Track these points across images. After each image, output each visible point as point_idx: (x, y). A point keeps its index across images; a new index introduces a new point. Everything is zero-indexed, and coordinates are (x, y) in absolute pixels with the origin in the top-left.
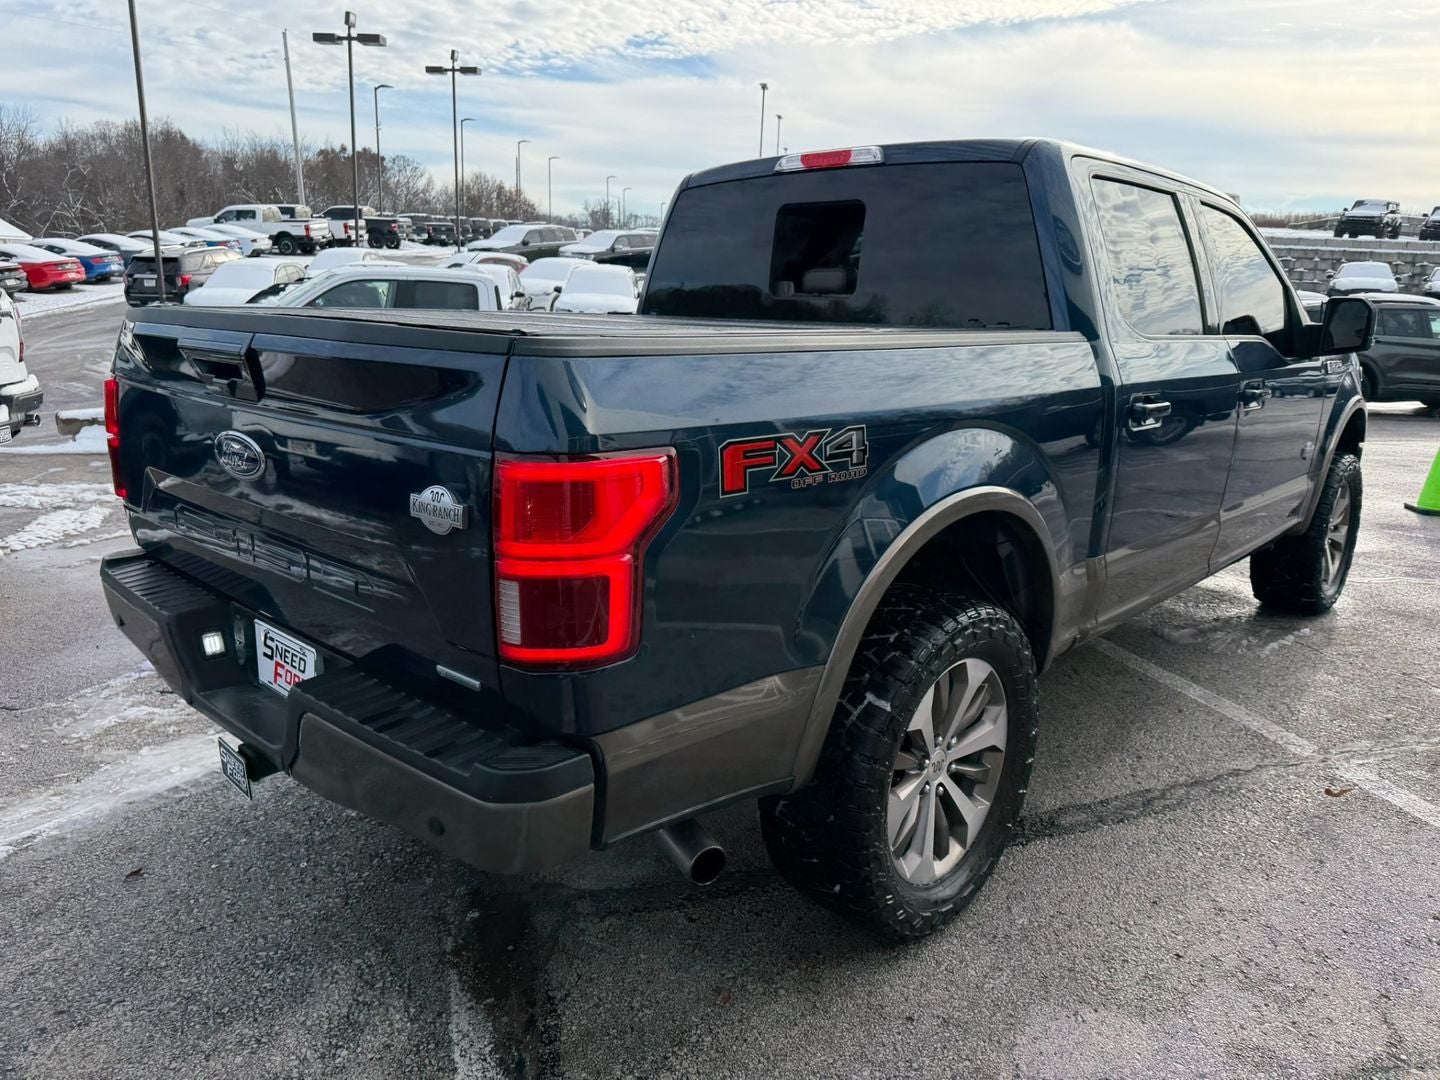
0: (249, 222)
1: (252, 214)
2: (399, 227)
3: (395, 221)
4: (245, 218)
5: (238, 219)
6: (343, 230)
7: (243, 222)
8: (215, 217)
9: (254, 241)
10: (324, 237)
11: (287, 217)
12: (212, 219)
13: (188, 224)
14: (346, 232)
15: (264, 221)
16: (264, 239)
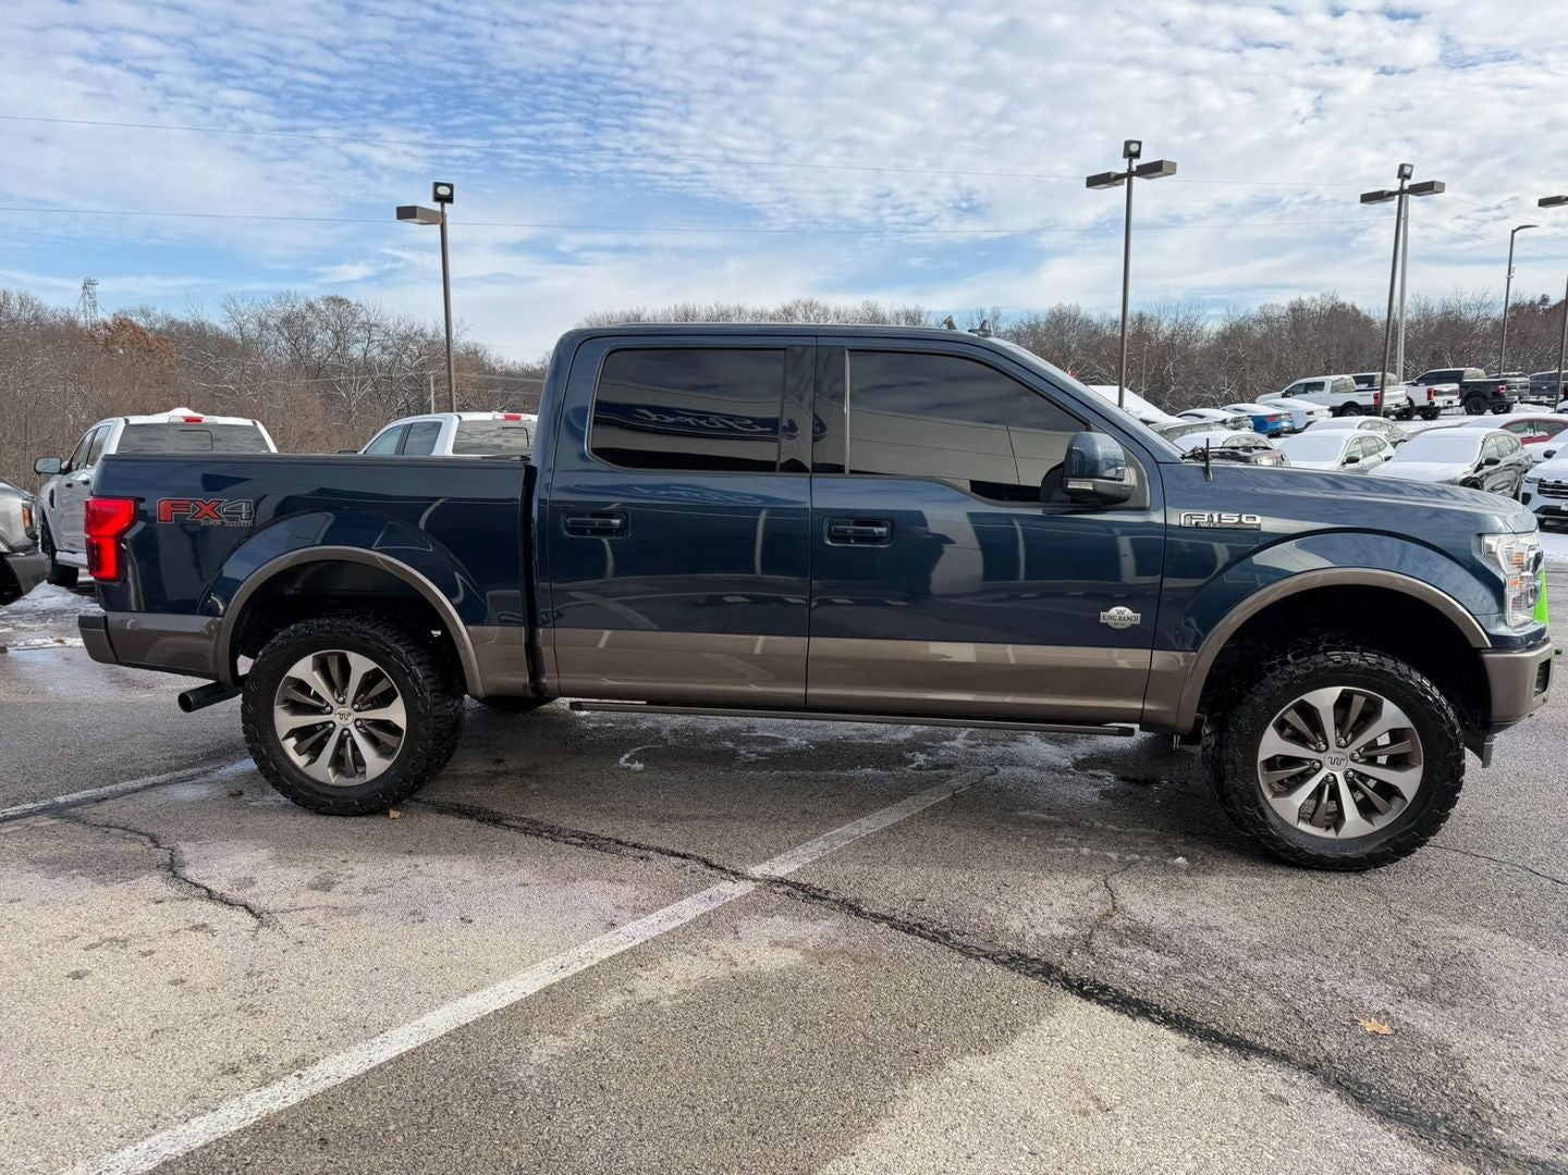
0: (1316, 394)
1: (1320, 386)
2: (1508, 388)
3: (1503, 383)
4: (1312, 390)
5: (1306, 392)
6: (1426, 396)
7: (1311, 395)
8: (1284, 391)
9: (1311, 413)
10: (1397, 406)
11: (1364, 386)
12: (1280, 393)
13: (1257, 400)
14: (1429, 398)
15: (1332, 392)
16: (1321, 411)
